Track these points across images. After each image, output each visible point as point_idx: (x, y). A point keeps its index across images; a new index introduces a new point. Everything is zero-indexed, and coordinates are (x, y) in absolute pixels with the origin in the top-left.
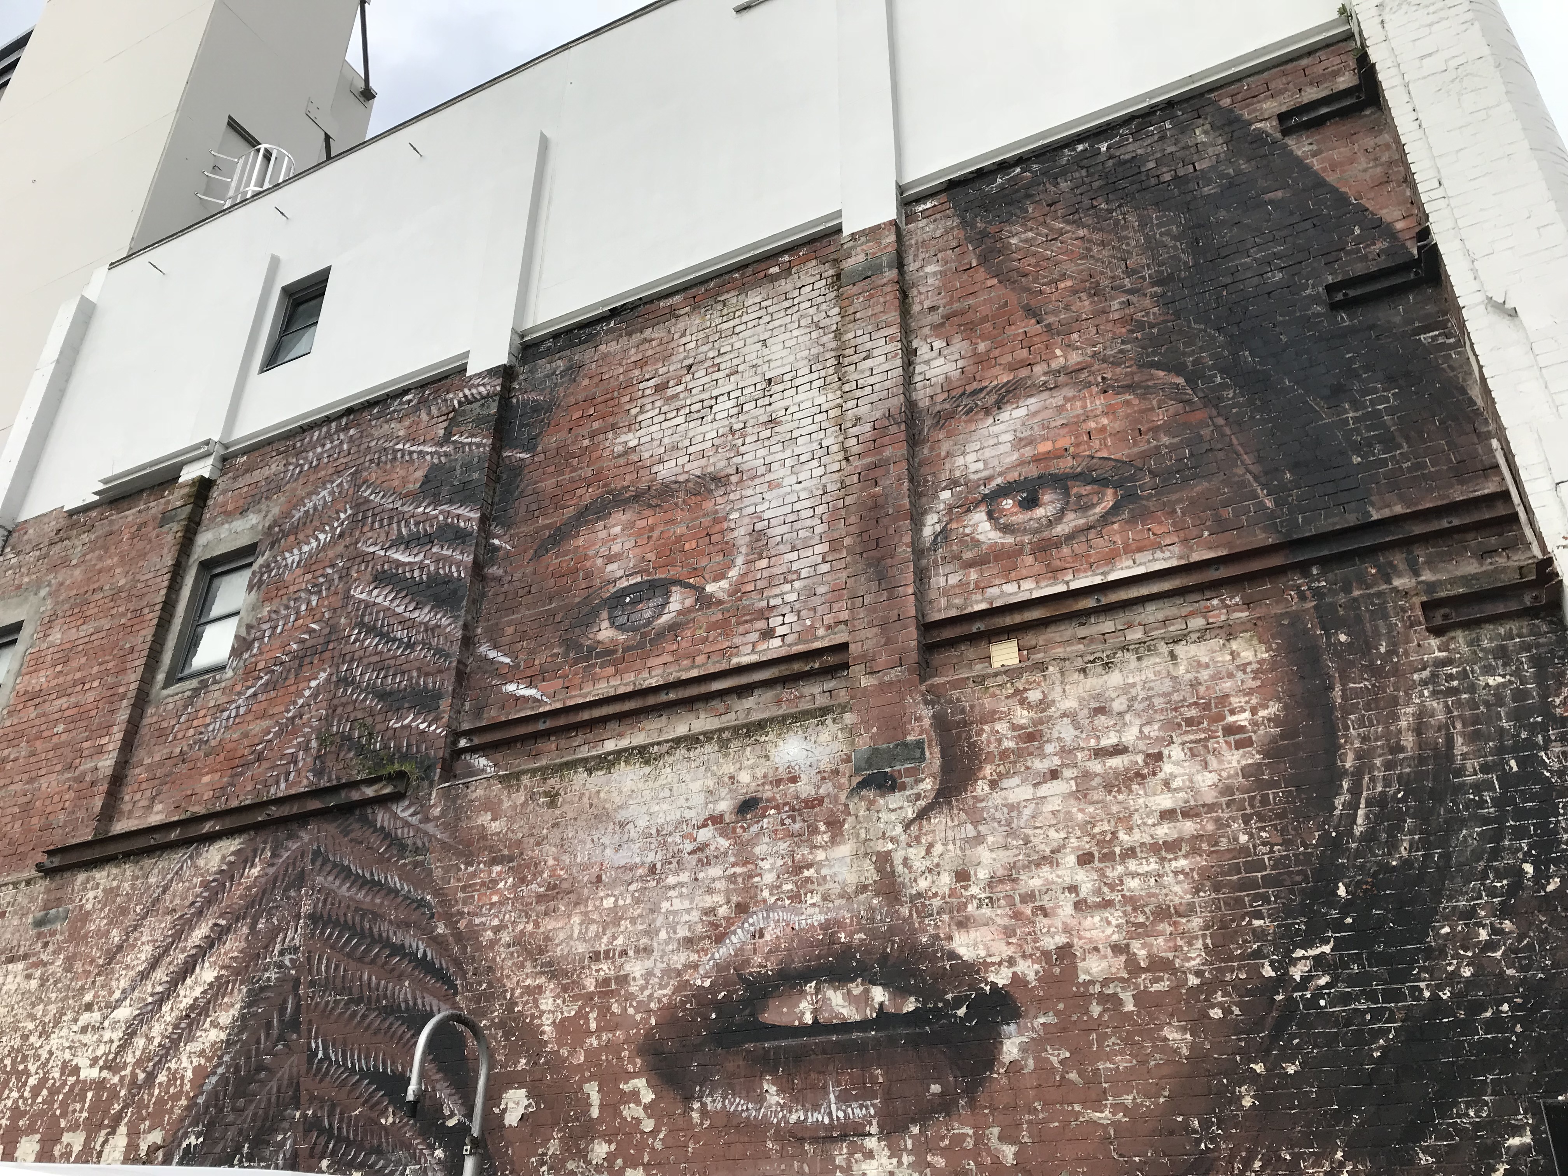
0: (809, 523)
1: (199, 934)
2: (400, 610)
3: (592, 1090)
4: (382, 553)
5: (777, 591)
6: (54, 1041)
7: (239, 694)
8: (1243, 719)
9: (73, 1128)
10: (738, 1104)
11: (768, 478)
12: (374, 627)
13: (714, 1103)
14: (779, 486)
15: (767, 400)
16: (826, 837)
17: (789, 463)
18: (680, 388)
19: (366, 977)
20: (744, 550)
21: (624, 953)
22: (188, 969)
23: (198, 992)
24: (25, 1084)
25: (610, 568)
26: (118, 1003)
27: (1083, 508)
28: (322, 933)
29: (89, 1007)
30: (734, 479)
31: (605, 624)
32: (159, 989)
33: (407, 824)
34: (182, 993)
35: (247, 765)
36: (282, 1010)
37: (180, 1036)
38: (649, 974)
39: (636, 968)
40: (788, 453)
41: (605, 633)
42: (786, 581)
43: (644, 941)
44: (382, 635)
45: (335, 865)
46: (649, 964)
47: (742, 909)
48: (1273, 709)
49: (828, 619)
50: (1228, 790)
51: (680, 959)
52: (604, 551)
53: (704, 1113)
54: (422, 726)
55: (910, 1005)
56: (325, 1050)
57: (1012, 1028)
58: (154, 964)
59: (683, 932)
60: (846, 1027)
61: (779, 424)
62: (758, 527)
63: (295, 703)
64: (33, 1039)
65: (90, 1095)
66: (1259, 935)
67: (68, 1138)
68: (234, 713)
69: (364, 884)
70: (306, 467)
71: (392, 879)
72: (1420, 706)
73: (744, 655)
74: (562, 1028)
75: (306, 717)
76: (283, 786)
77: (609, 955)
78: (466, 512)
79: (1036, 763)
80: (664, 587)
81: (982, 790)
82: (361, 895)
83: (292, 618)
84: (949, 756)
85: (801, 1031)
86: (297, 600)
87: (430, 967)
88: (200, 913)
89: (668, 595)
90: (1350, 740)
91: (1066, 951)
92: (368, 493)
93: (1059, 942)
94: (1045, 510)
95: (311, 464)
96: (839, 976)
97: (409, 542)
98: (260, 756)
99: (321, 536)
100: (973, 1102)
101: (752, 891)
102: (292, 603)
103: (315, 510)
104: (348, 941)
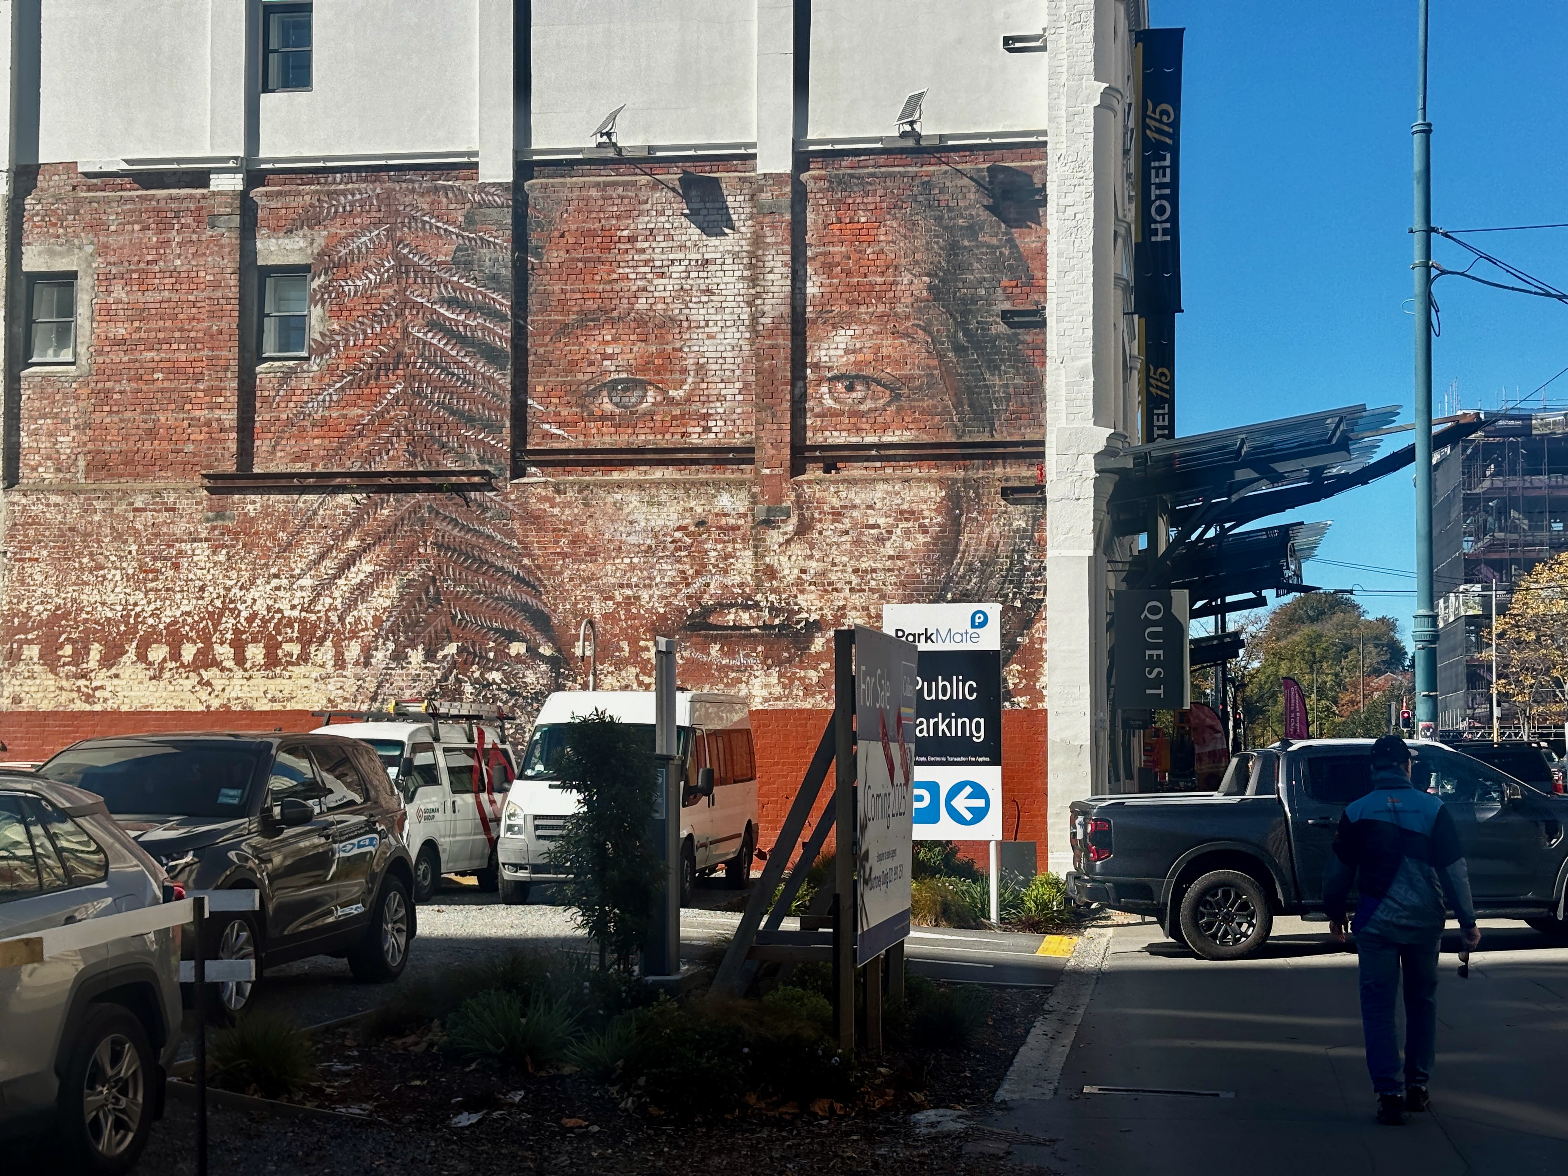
0: (731, 367)
1: (352, 543)
2: (454, 353)
3: (625, 645)
4: (429, 305)
5: (712, 405)
6: (254, 593)
7: (330, 386)
8: (927, 522)
9: (291, 640)
10: (699, 655)
11: (707, 330)
12: (436, 362)
13: (686, 654)
14: (714, 338)
15: (705, 275)
16: (741, 546)
17: (720, 324)
18: (646, 245)
19: (481, 581)
20: (692, 373)
21: (636, 586)
22: (349, 563)
23: (362, 576)
24: (239, 615)
25: (606, 363)
26: (299, 577)
27: (875, 399)
28: (446, 554)
29: (276, 576)
30: (685, 324)
31: (606, 400)
32: (330, 572)
33: (491, 500)
34: (350, 576)
35: (353, 438)
36: (427, 592)
37: (356, 599)
38: (651, 597)
39: (645, 595)
40: (719, 317)
41: (607, 406)
42: (717, 400)
43: (647, 581)
44: (443, 369)
45: (446, 517)
46: (651, 592)
47: (698, 573)
48: (938, 520)
49: (742, 429)
50: (916, 551)
51: (668, 592)
52: (601, 350)
53: (682, 658)
54: (493, 442)
55: (777, 622)
56: (462, 614)
57: (817, 635)
58: (322, 557)
59: (668, 580)
60: (749, 628)
61: (713, 294)
62: (702, 361)
63: (381, 403)
64: (235, 590)
65: (296, 625)
67: (287, 647)
68: (327, 398)
69: (469, 530)
70: (341, 210)
71: (488, 530)
72: (994, 529)
73: (694, 440)
74: (606, 616)
75: (392, 413)
76: (385, 457)
77: (629, 586)
78: (499, 298)
79: (840, 526)
80: (642, 385)
81: (816, 535)
82: (469, 536)
83: (361, 337)
84: (801, 516)
85: (728, 628)
86: (361, 323)
87: (522, 580)
88: (349, 531)
89: (646, 391)
90: (965, 538)
91: (844, 607)
92: (405, 251)
93: (841, 603)
94: (857, 395)
95: (344, 208)
96: (746, 608)
97: (451, 303)
98: (360, 434)
99: (370, 276)
100: (801, 661)
101: (704, 566)
102: (358, 325)
103: (360, 251)
104: (465, 560)
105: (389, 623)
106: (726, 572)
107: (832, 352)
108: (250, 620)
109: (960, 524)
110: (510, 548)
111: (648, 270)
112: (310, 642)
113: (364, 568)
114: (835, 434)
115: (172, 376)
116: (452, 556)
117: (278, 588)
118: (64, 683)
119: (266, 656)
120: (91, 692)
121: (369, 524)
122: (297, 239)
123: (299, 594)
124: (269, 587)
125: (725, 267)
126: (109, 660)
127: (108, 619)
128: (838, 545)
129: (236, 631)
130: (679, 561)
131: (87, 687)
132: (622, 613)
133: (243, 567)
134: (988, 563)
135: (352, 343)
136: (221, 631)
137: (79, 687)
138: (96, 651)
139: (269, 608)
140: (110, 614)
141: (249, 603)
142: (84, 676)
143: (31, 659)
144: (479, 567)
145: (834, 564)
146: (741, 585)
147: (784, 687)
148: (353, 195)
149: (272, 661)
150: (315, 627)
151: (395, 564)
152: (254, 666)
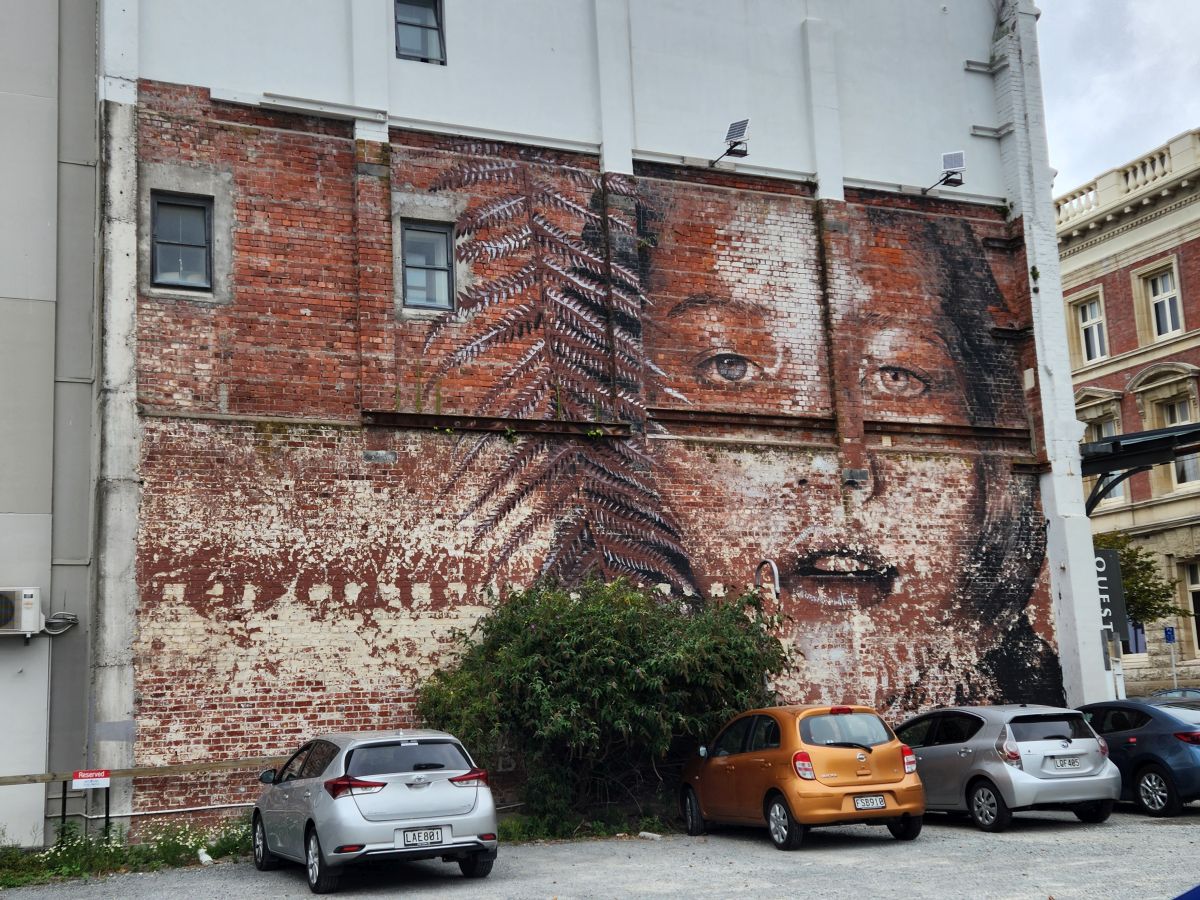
0: (809, 352)
1: (511, 487)
2: (587, 318)
4: (564, 273)
5: (798, 383)
6: (417, 532)
7: (477, 337)
8: (963, 488)
9: (457, 580)
10: (809, 596)
11: (789, 320)
13: (800, 595)
14: (795, 327)
15: (785, 274)
16: (834, 503)
17: (798, 316)
18: (738, 244)
19: (628, 526)
20: (781, 355)
22: (509, 506)
23: (522, 519)
25: (714, 340)
26: (462, 517)
27: (914, 389)
28: (596, 500)
29: (440, 516)
30: (773, 313)
31: (715, 371)
32: (494, 513)
33: (633, 453)
34: (510, 518)
35: (500, 388)
36: (582, 536)
37: (517, 541)
38: (769, 544)
39: (764, 542)
40: (797, 310)
41: (716, 377)
42: (801, 379)
43: (765, 531)
45: (594, 466)
46: (769, 540)
48: (971, 487)
49: (821, 405)
50: (958, 512)
51: (782, 540)
52: (709, 328)
53: (797, 598)
54: (631, 401)
55: (866, 568)
56: (613, 557)
57: (897, 579)
59: (781, 529)
60: (846, 573)
61: (792, 291)
62: (787, 345)
64: (399, 529)
65: (461, 565)
66: (964, 559)
67: (452, 586)
68: (475, 349)
69: (615, 479)
70: (480, 177)
71: (634, 481)
72: (1006, 496)
73: (786, 410)
74: (734, 561)
75: (536, 368)
76: (532, 408)
77: (751, 534)
78: (629, 273)
79: (904, 489)
80: (742, 361)
81: (887, 495)
82: (615, 485)
83: (504, 295)
84: (876, 479)
85: (830, 572)
86: (505, 283)
87: (663, 526)
88: (508, 475)
89: (746, 366)
90: (989, 503)
91: (912, 557)
92: (541, 223)
93: (911, 553)
94: (901, 384)
95: (484, 175)
96: (842, 555)
97: (583, 273)
98: (507, 384)
99: (510, 240)
100: (886, 602)
101: (808, 518)
102: (501, 284)
103: (499, 217)
104: (613, 507)
105: (549, 565)
106: (825, 524)
107: (881, 348)
108: (416, 559)
109: (985, 492)
110: (651, 496)
111: (741, 265)
112: (476, 582)
113: (523, 512)
114: (889, 413)
115: (320, 313)
116: (602, 502)
117: (442, 528)
118: (215, 626)
119: (433, 596)
120: (246, 635)
121: (524, 468)
122: (441, 198)
123: (462, 534)
124: (433, 527)
125: (799, 271)
126: (264, 602)
127: (264, 557)
128: (905, 504)
129: (402, 571)
130: (788, 513)
131: (240, 629)
132: (747, 558)
133: (406, 506)
134: (1006, 522)
135: (496, 300)
136: (386, 571)
137: (232, 630)
138: (250, 592)
139: (434, 548)
140: (266, 551)
141: (414, 542)
142: (238, 618)
143: (174, 599)
144: (626, 514)
145: (903, 521)
146: (837, 536)
147: (876, 624)
148: (491, 165)
149: (438, 601)
150: (479, 566)
151: (552, 508)
152: (420, 606)
